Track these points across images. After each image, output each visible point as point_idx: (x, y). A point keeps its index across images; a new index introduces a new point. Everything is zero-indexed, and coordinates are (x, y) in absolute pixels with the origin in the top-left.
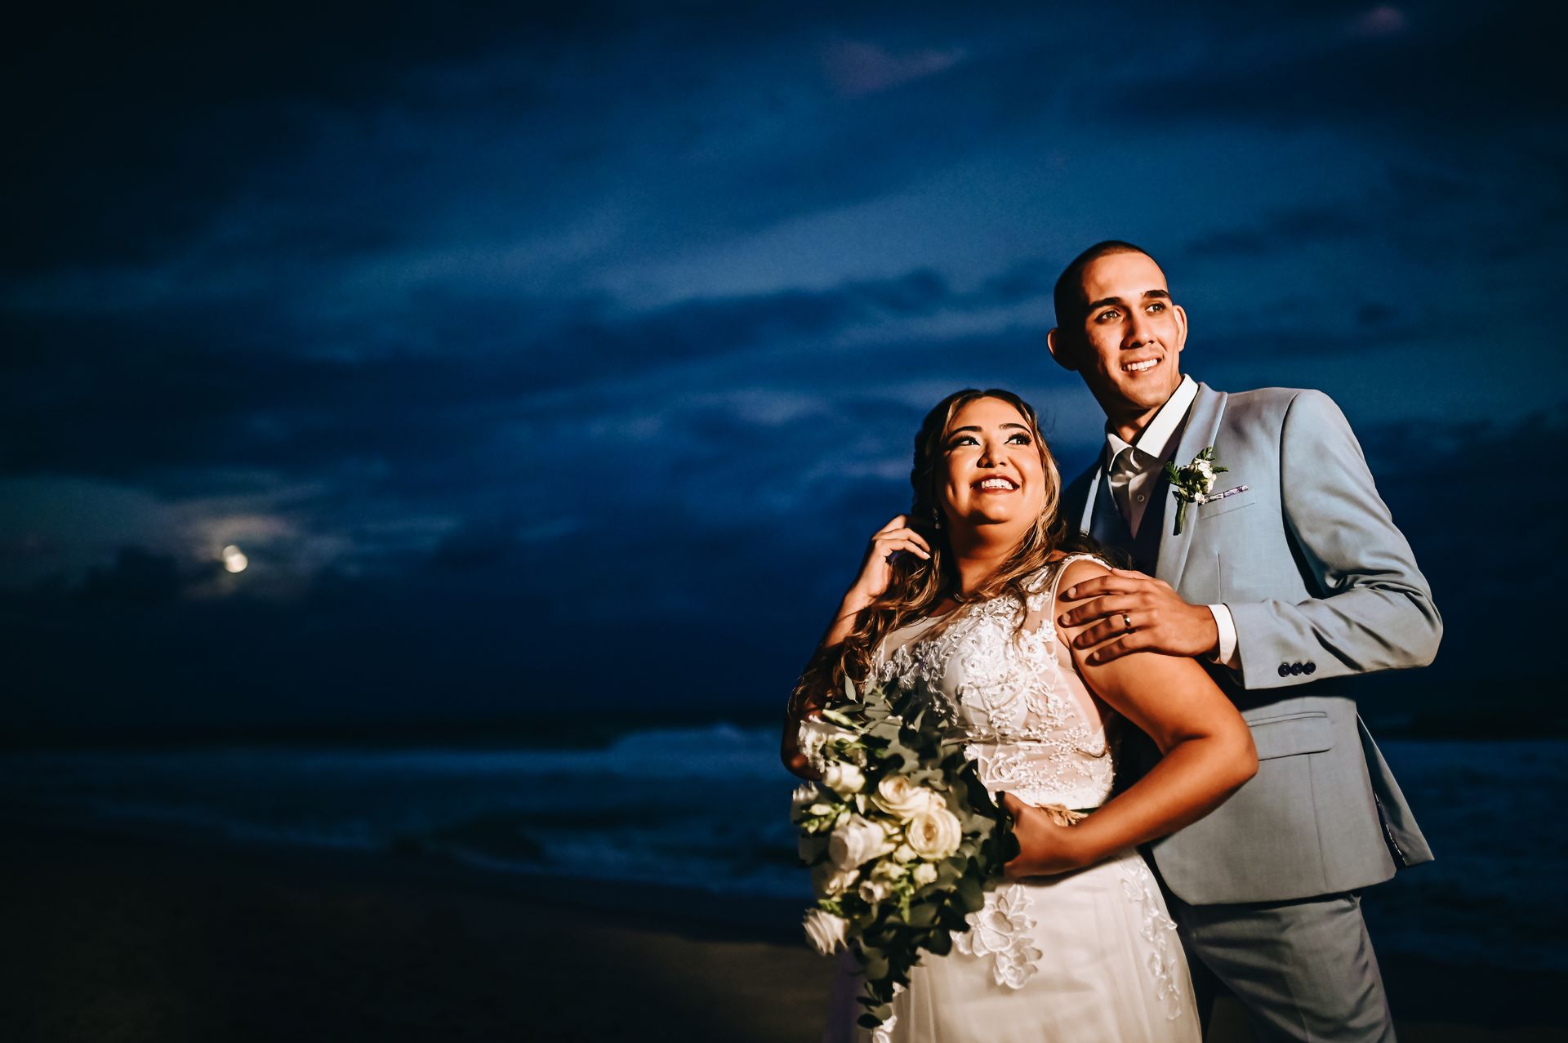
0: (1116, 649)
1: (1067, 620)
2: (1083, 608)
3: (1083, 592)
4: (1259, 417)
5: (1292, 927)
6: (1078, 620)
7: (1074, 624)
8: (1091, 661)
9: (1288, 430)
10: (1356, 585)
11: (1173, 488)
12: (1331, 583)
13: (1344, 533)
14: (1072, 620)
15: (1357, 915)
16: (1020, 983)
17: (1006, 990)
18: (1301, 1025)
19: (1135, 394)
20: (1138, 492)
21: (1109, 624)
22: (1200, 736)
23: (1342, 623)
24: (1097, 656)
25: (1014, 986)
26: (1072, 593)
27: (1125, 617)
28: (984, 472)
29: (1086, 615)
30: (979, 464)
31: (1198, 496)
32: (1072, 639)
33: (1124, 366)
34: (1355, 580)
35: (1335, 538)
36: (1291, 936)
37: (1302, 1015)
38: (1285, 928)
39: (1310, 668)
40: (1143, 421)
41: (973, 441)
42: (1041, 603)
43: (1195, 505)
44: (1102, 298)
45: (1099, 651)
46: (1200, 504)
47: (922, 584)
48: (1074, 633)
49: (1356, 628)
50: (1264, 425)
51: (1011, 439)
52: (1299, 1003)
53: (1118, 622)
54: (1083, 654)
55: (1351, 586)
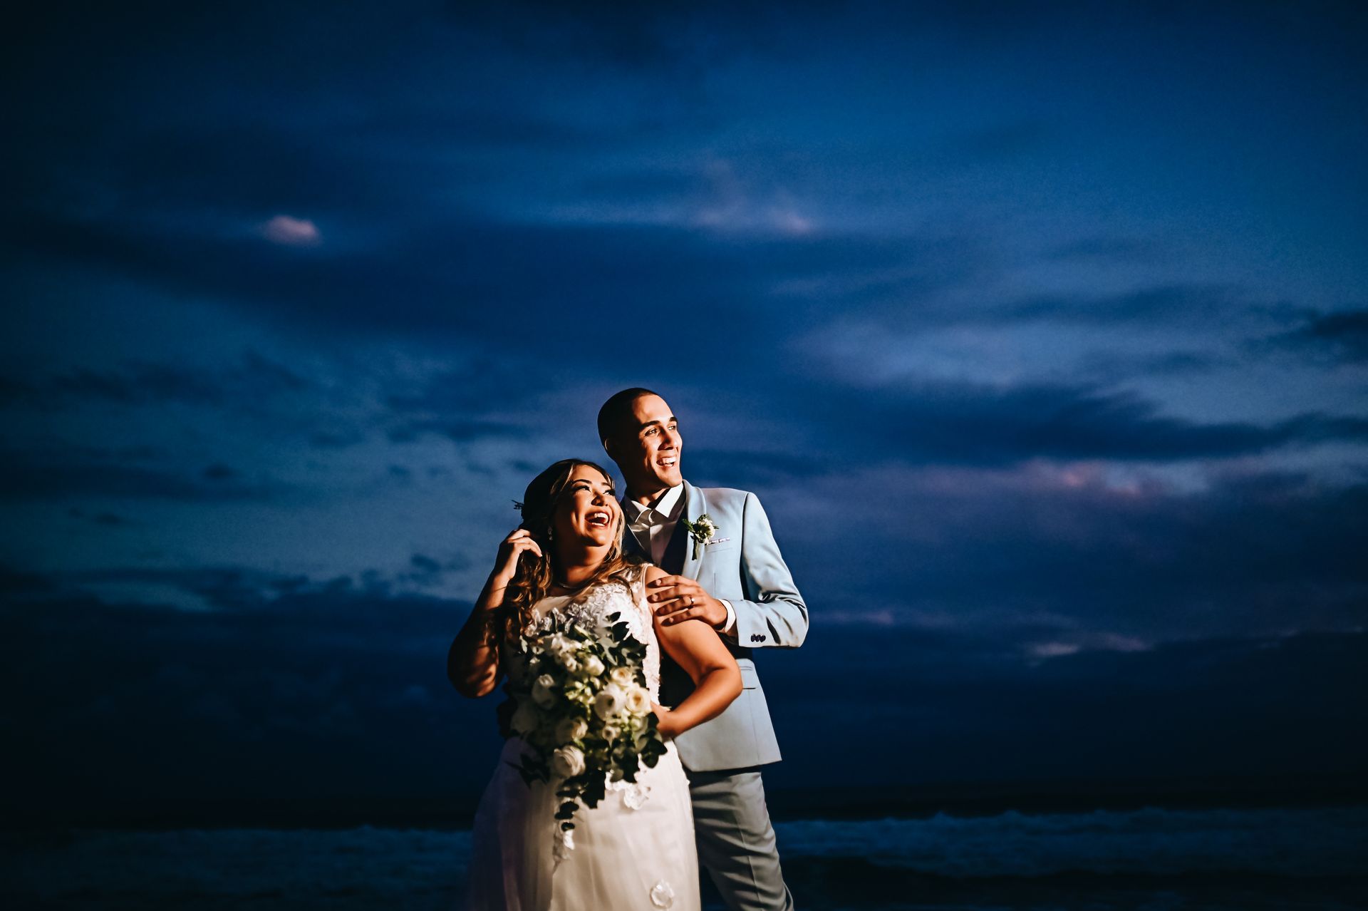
0: (685, 616)
1: (655, 598)
2: (666, 592)
3: (665, 583)
4: (730, 502)
5: (738, 785)
6: (662, 598)
7: (659, 601)
8: (666, 623)
9: (747, 511)
10: (776, 599)
11: (690, 534)
12: (761, 597)
13: (770, 570)
14: (659, 598)
15: (760, 780)
16: (639, 806)
17: (631, 810)
18: (741, 839)
19: (668, 479)
20: (657, 536)
21: (683, 602)
22: (721, 668)
23: (776, 617)
24: (672, 620)
25: (635, 807)
26: (659, 583)
27: (691, 598)
28: (595, 508)
29: (668, 596)
30: (593, 503)
31: (706, 540)
32: (655, 610)
33: (660, 462)
34: (776, 596)
35: (766, 573)
36: (737, 790)
37: (742, 835)
38: (734, 785)
39: (763, 638)
40: (657, 495)
41: (587, 488)
42: (639, 588)
43: (703, 544)
44: (649, 421)
45: (673, 617)
46: (706, 545)
47: (542, 573)
48: (657, 606)
49: (782, 620)
50: (733, 507)
51: (606, 492)
52: (741, 827)
53: (688, 601)
54: (661, 619)
55: (773, 599)
